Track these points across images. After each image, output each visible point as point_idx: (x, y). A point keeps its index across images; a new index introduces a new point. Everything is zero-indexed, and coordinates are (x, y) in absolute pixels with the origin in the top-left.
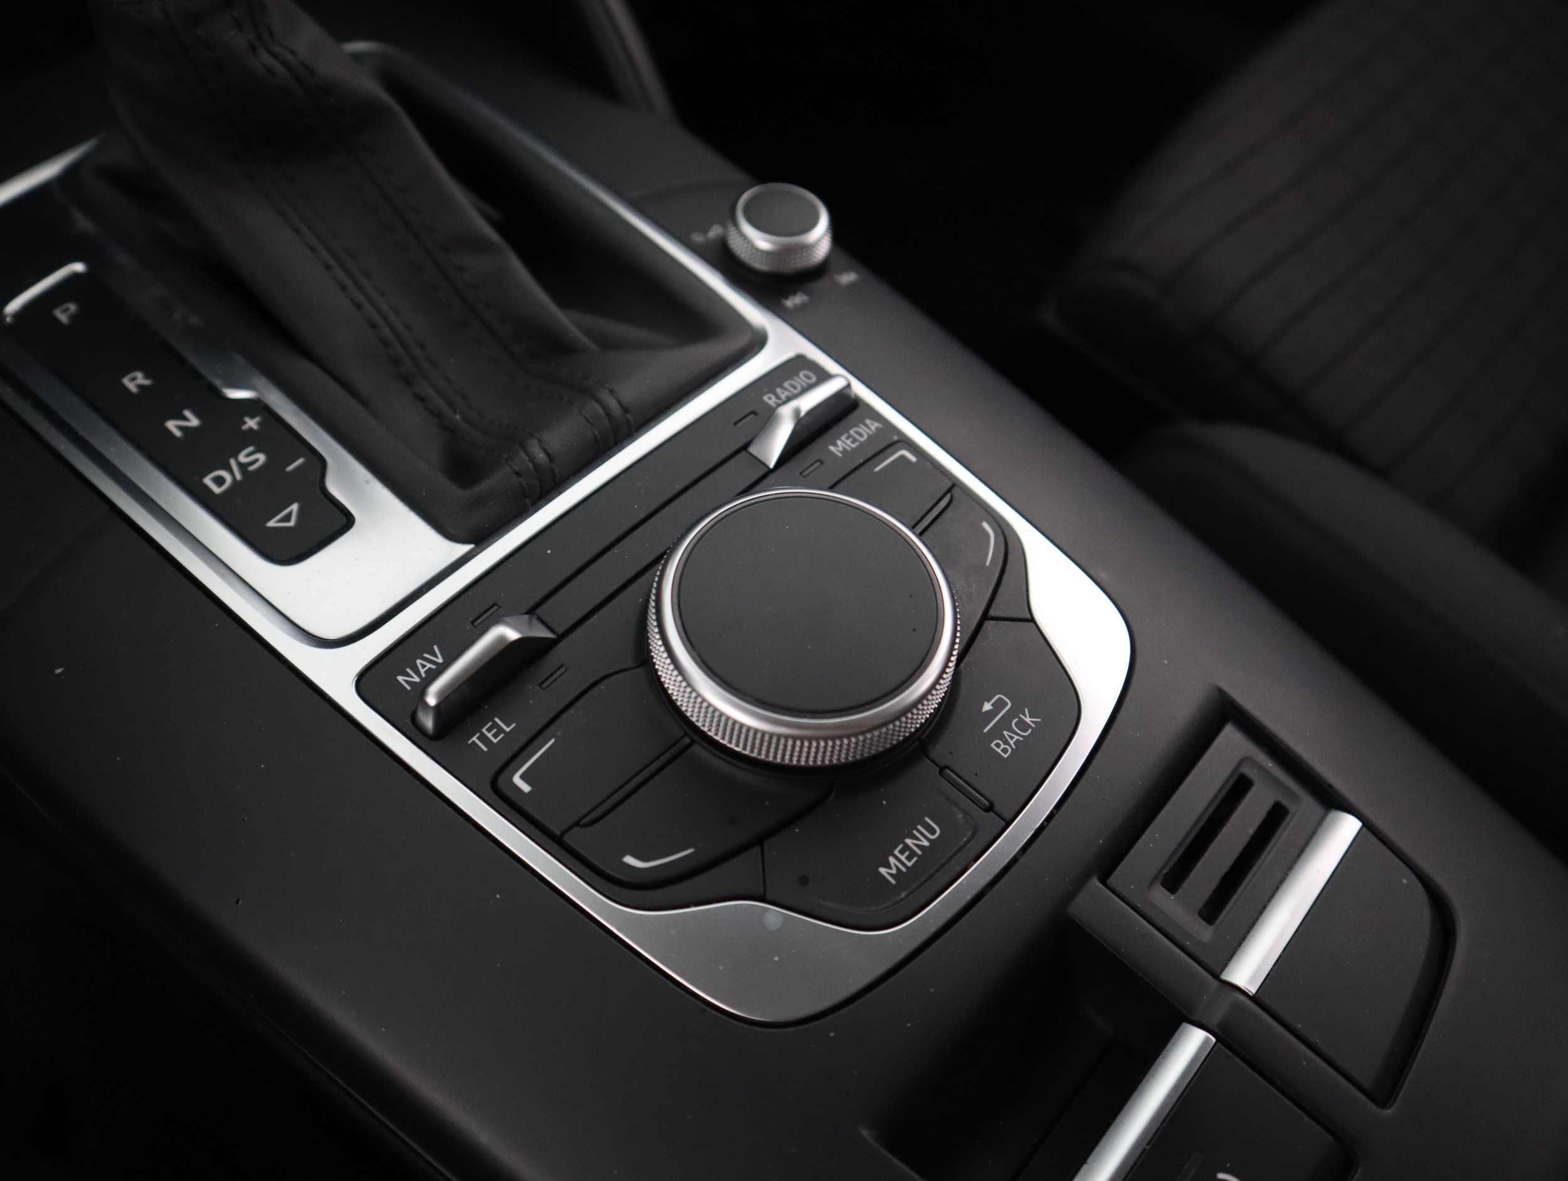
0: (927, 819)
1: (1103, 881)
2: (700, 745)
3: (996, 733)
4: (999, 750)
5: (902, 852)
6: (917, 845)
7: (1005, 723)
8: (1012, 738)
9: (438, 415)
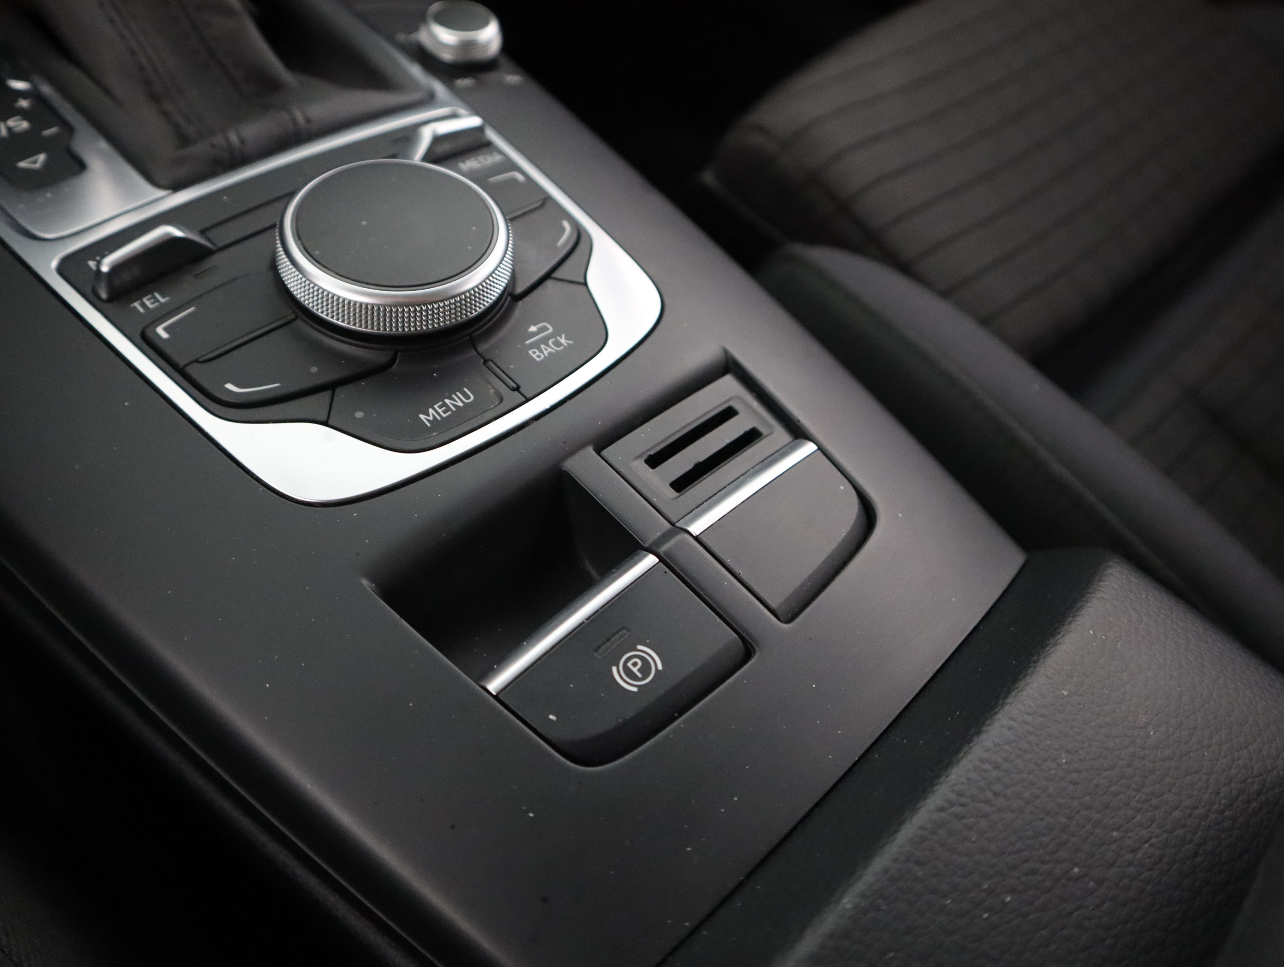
0: (466, 390)
1: (598, 451)
2: (304, 321)
3: (536, 345)
4: (534, 356)
5: (440, 407)
6: (453, 404)
7: (545, 341)
8: (546, 350)
9: (176, 127)
